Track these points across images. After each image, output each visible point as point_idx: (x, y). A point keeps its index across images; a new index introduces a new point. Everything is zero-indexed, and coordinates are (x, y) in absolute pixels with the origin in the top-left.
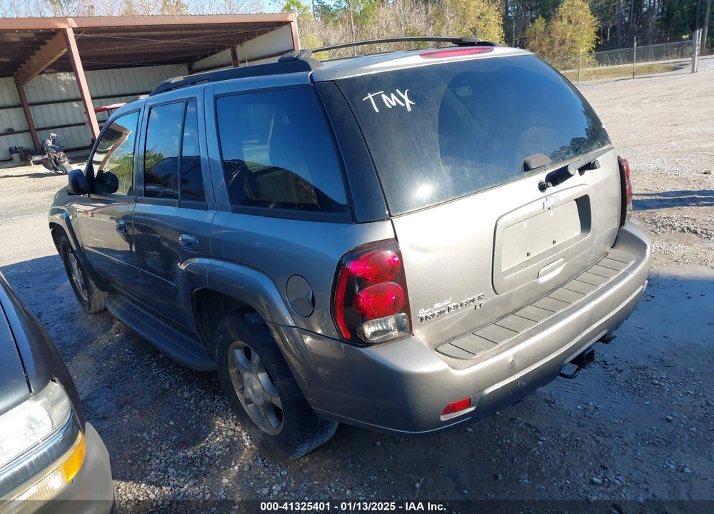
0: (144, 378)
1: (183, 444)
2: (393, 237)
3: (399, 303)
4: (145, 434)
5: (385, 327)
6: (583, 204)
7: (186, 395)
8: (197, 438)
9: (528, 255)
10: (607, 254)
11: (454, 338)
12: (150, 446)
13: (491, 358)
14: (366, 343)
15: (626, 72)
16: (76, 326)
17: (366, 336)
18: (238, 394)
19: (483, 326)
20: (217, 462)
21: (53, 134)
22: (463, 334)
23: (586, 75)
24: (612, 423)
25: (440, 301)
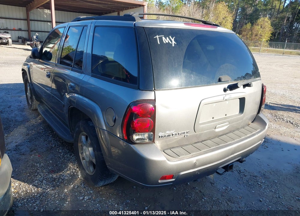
0: (45, 140)
1: (53, 172)
2: (154, 99)
3: (151, 128)
4: (38, 164)
5: (143, 137)
6: (242, 101)
7: (60, 151)
8: (60, 170)
9: (213, 118)
10: (249, 124)
11: (173, 148)
12: (39, 170)
13: (186, 159)
14: (133, 143)
15: (280, 52)
16: (24, 114)
17: (134, 140)
18: (80, 155)
19: (187, 145)
20: (65, 182)
21: (37, 34)
22: (177, 147)
23: (264, 51)
24: (236, 197)
25: (169, 130)
